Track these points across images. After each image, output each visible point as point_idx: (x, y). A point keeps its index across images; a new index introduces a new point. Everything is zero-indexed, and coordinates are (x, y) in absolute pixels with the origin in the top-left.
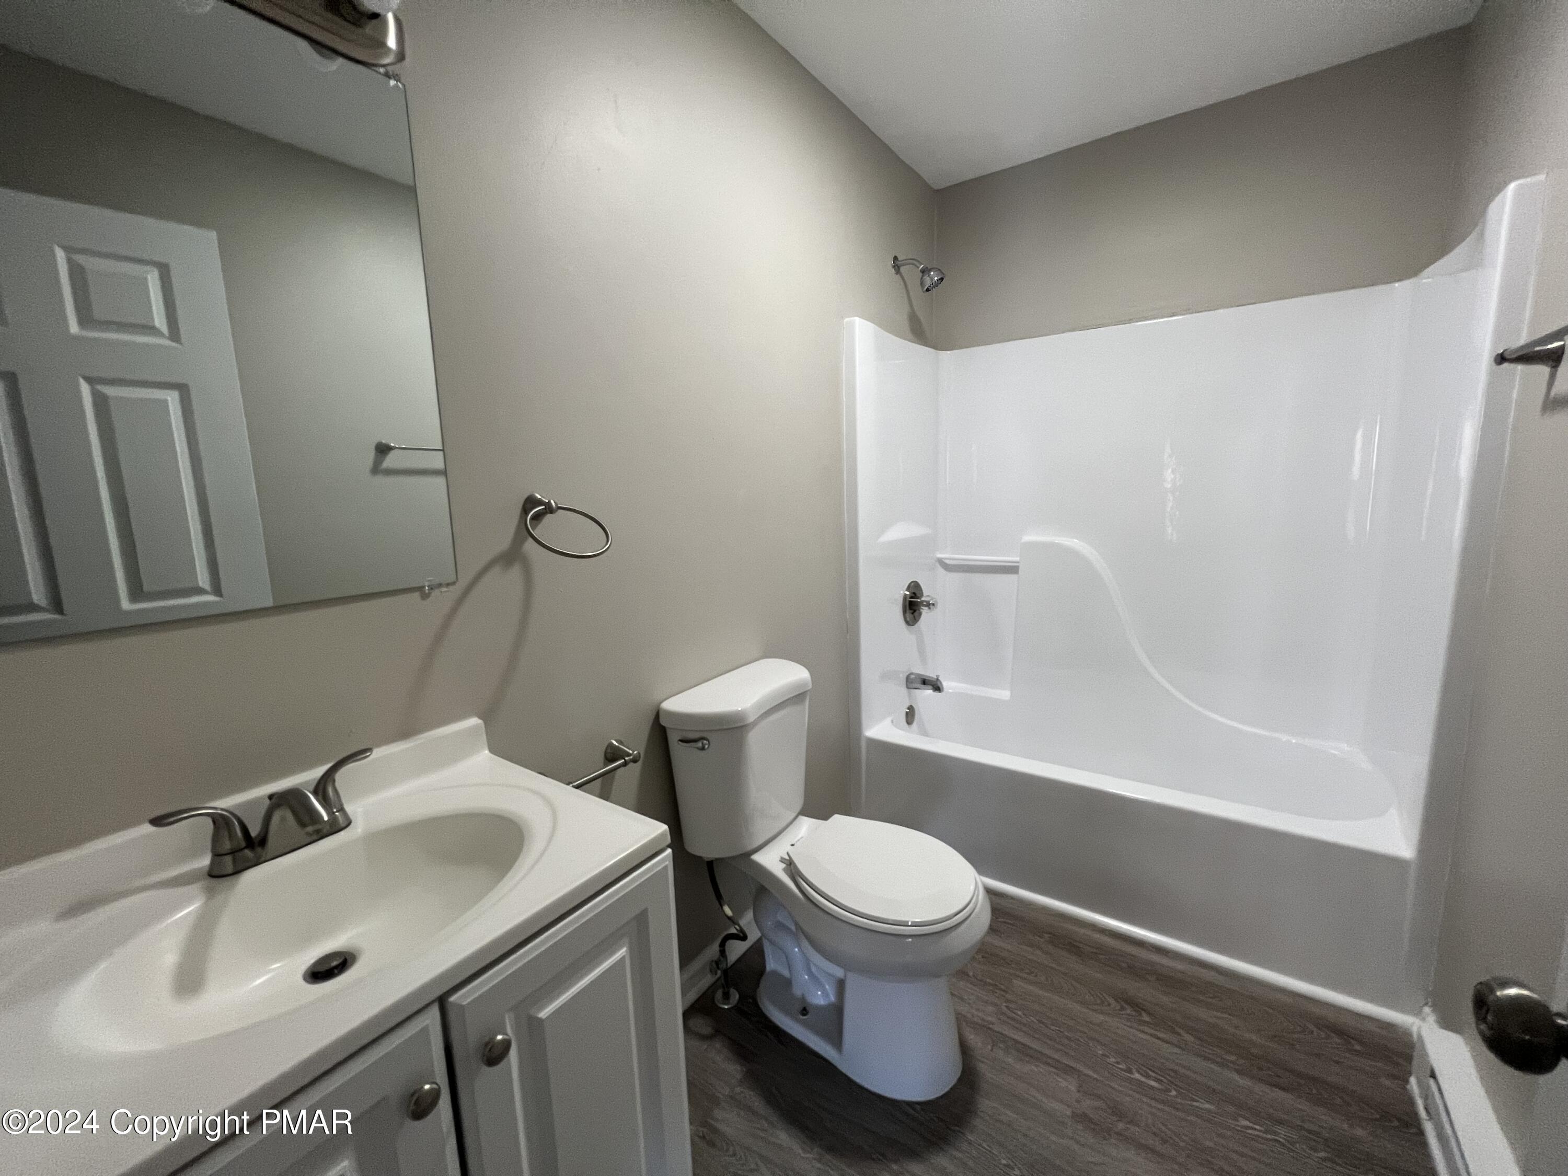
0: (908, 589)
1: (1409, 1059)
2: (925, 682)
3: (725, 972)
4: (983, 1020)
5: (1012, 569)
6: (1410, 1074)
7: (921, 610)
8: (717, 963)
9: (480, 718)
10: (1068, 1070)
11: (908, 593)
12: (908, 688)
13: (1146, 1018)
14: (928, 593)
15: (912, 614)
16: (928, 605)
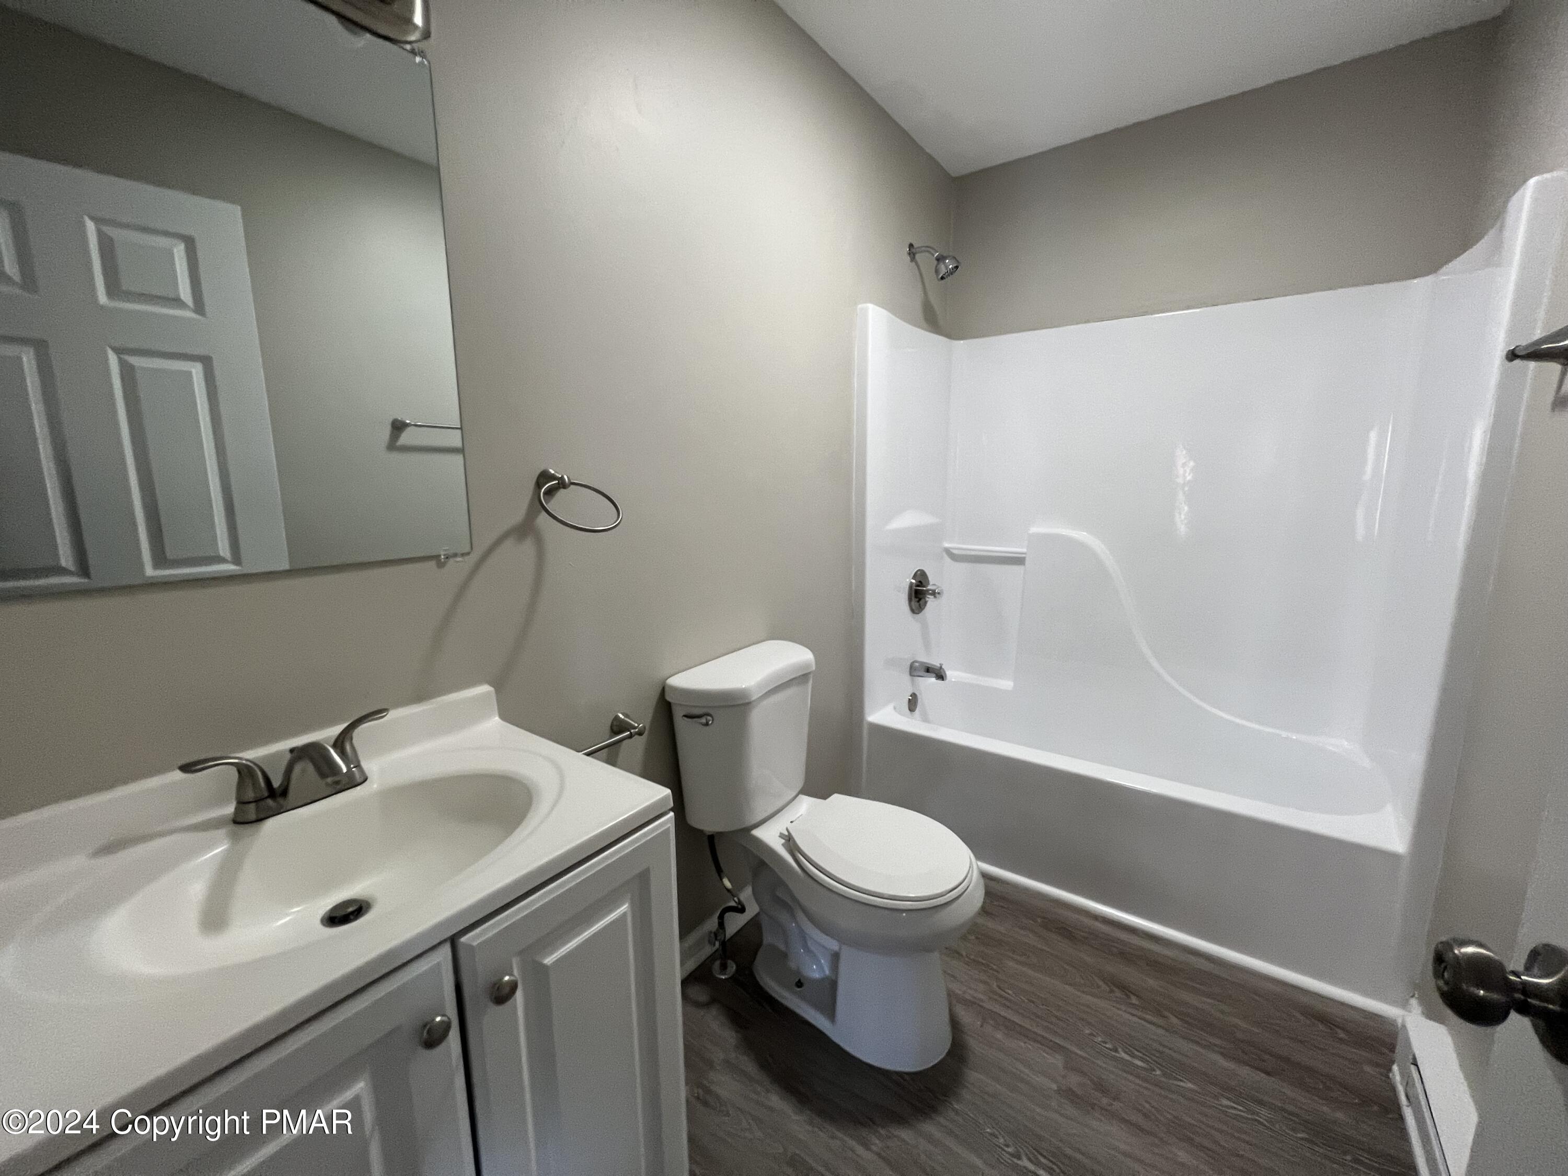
0: (914, 578)
1: (1392, 1048)
2: (928, 670)
3: (723, 944)
4: (974, 998)
5: (1018, 561)
6: (1393, 1062)
7: (927, 599)
8: (716, 935)
9: (490, 684)
10: (1057, 1048)
11: (914, 581)
12: (911, 675)
13: (1134, 1000)
14: (934, 581)
15: (918, 602)
16: (934, 593)
